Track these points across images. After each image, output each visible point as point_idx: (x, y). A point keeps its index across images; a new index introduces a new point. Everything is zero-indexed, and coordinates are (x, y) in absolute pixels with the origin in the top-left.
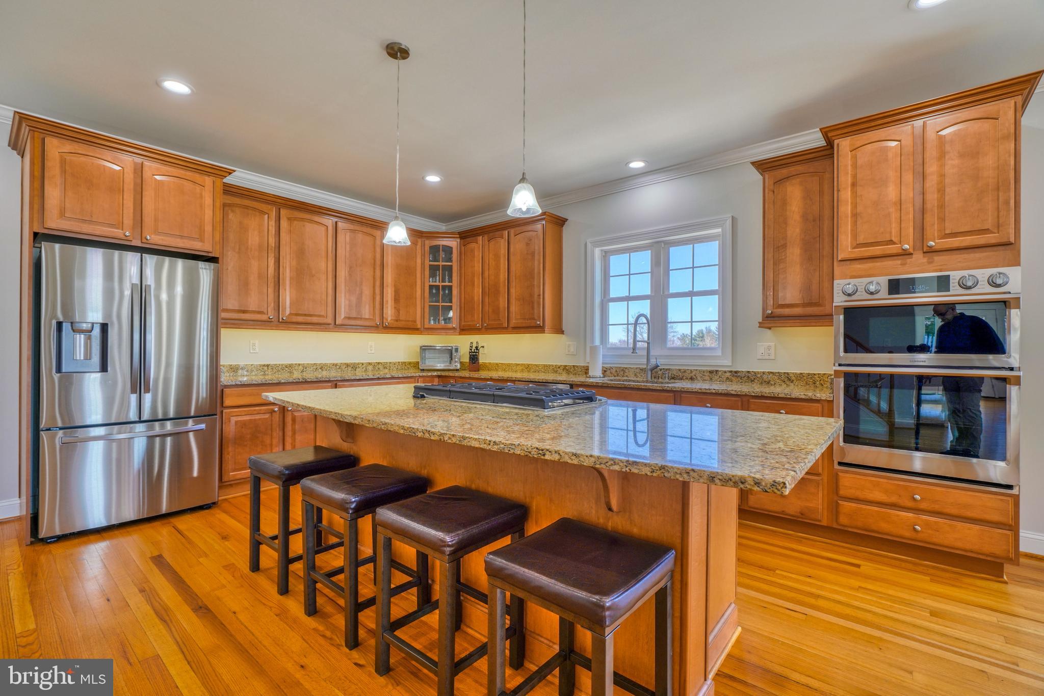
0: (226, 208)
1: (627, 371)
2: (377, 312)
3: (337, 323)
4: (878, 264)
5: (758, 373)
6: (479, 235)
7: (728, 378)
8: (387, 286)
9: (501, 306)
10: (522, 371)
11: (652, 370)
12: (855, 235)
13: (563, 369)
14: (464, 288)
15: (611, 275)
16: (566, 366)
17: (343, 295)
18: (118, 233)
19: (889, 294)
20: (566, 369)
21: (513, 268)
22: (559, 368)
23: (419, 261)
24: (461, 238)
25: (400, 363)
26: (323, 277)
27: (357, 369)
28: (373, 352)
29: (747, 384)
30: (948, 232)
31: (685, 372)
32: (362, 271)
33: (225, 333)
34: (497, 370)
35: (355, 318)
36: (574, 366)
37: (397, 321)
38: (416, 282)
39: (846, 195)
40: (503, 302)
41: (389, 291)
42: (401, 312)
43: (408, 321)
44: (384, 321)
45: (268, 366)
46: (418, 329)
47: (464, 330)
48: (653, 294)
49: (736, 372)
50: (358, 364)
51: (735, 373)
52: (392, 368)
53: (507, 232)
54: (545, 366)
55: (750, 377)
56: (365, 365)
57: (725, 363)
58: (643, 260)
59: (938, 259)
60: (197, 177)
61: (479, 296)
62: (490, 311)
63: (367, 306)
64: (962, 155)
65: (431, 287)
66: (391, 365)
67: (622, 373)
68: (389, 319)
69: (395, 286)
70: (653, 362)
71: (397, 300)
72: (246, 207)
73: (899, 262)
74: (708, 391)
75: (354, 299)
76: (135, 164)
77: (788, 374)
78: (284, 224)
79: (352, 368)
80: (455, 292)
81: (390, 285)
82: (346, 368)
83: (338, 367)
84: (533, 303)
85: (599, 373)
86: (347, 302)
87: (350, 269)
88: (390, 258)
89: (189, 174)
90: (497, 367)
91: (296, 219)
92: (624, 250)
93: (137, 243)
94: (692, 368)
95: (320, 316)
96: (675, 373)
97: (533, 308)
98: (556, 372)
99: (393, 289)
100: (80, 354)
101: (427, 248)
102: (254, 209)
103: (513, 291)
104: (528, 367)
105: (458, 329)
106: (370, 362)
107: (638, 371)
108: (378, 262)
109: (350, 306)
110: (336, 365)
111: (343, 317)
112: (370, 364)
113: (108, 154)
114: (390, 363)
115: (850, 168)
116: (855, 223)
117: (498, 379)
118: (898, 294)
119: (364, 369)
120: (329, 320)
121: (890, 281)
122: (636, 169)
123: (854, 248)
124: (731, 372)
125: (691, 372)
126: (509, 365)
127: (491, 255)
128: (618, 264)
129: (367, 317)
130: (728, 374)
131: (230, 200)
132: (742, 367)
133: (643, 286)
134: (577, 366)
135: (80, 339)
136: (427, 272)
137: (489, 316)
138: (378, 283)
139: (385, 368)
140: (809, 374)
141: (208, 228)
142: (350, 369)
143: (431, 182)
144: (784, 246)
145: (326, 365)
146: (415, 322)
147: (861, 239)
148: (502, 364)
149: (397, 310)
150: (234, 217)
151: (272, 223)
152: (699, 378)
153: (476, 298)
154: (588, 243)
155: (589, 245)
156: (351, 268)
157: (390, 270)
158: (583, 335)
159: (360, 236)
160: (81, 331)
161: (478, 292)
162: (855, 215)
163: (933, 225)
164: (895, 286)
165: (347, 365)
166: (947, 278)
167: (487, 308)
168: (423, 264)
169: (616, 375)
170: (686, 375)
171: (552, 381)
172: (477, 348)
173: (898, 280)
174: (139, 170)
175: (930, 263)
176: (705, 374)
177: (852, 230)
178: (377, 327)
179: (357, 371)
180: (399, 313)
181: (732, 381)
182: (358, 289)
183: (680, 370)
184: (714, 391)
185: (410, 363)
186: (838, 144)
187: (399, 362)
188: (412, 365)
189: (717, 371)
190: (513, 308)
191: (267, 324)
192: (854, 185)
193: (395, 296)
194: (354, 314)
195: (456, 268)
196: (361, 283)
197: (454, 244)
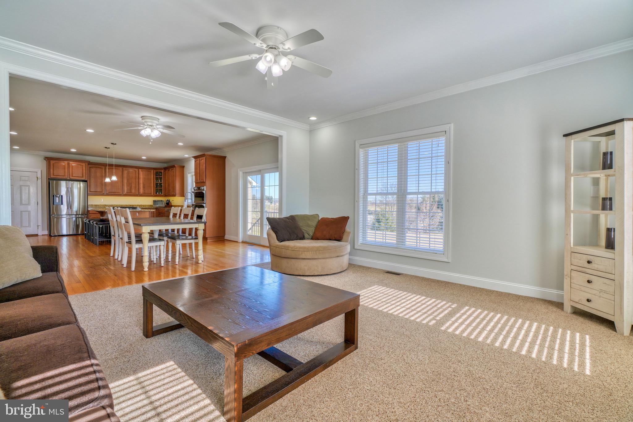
0: (91, 168)
2: (137, 191)
9: (170, 189)
17: (125, 187)
18: (65, 177)
23: (152, 176)
24: (165, 169)
30: (201, 179)
32: (132, 180)
33: (88, 197)
35: (130, 193)
37: (144, 193)
41: (141, 185)
42: (146, 191)
43: (148, 193)
45: (105, 205)
46: (152, 195)
47: (162, 196)
50: (134, 205)
60: (82, 164)
63: (134, 190)
65: (156, 183)
68: (141, 193)
69: (143, 184)
72: (96, 167)
75: (129, 188)
76: (68, 162)
78: (107, 170)
86: (127, 189)
88: (141, 176)
89: (80, 163)
91: (110, 168)
93: (68, 179)
95: (118, 192)
100: (57, 201)
101: (155, 172)
102: (98, 167)
108: (137, 177)
111: (125, 192)
112: (138, 205)
113: (62, 162)
114: (145, 205)
120: (121, 193)
129: (133, 192)
131: (90, 166)
135: (57, 198)
136: (155, 179)
138: (137, 183)
141: (84, 174)
146: (151, 193)
149: (144, 190)
150: (93, 170)
151: (103, 170)
156: (128, 180)
157: (142, 179)
159: (131, 171)
160: (58, 197)
165: (130, 205)
168: (154, 177)
174: (69, 164)
175: (199, 184)
178: (137, 195)
187: (149, 205)
191: (103, 195)
193: (143, 186)
194: (129, 192)
195: (163, 178)
196: (131, 184)
197: (163, 171)
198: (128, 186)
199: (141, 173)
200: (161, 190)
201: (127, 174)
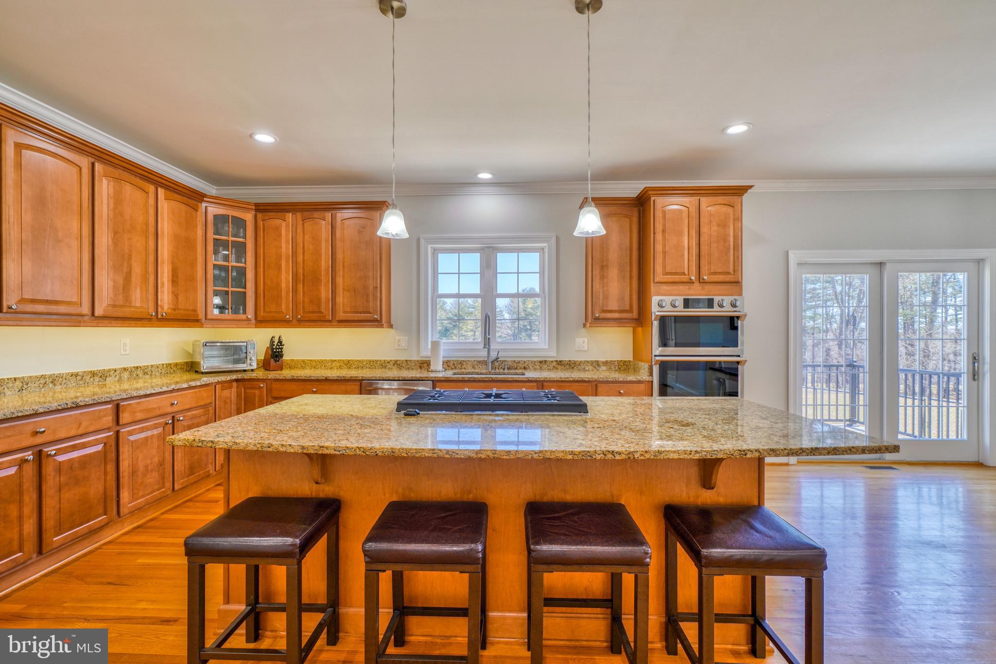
1: (464, 363)
2: (151, 297)
3: (96, 314)
4: (675, 287)
5: (577, 361)
6: (287, 212)
7: (554, 367)
8: (163, 262)
9: (323, 296)
10: (340, 367)
11: (492, 362)
12: (664, 267)
13: (394, 364)
14: (264, 272)
15: (439, 272)
16: (397, 361)
17: (105, 272)
19: (684, 308)
20: (397, 364)
21: (339, 256)
22: (389, 363)
23: (200, 232)
24: (258, 211)
25: (165, 366)
26: (75, 244)
27: (107, 379)
28: (127, 352)
29: (569, 370)
30: (712, 271)
31: (519, 362)
32: (130, 239)
34: (303, 368)
35: (121, 307)
36: (406, 360)
38: (196, 260)
39: (659, 237)
40: (325, 293)
41: (166, 270)
42: (180, 298)
43: (188, 310)
44: (159, 309)
46: (198, 321)
47: (261, 322)
48: (482, 294)
49: (560, 361)
50: (109, 370)
51: (560, 363)
52: (154, 372)
53: (330, 214)
54: (370, 361)
55: (571, 365)
56: (118, 372)
57: (552, 354)
58: (472, 261)
59: (708, 287)
61: (289, 282)
62: (306, 300)
63: (138, 291)
64: (718, 225)
65: (215, 266)
66: (153, 369)
67: (460, 366)
68: (166, 307)
69: (172, 263)
70: (493, 355)
71: (174, 281)
73: (687, 287)
74: (567, 380)
75: (121, 281)
77: (598, 361)
78: (9, 151)
79: (101, 377)
80: (250, 275)
81: (166, 261)
82: (92, 379)
83: (79, 378)
84: (367, 295)
85: (440, 367)
86: (111, 283)
87: (114, 235)
88: (166, 224)
90: (304, 364)
91: (30, 146)
92: (453, 250)
94: (525, 359)
95: (69, 303)
96: (509, 363)
97: (368, 301)
98: (385, 367)
99: (170, 267)
101: (210, 218)
103: (339, 281)
104: (348, 364)
105: (254, 321)
106: (125, 366)
107: (475, 363)
108: (152, 230)
109: (115, 288)
110: (77, 375)
111: (104, 305)
112: (125, 369)
114: (152, 366)
115: (661, 219)
116: (664, 258)
117: (337, 380)
118: (688, 308)
119: (118, 377)
120: (86, 309)
121: (684, 299)
122: (483, 179)
123: (663, 275)
124: (556, 361)
125: (525, 362)
126: (322, 362)
127: (307, 237)
128: (447, 262)
129: (137, 304)
130: (554, 363)
132: (565, 358)
133: (472, 285)
134: (410, 361)
136: (210, 248)
137: (304, 307)
138: (151, 257)
139: (145, 373)
140: (611, 361)
142: (97, 379)
143: (260, 142)
144: (607, 266)
145: (60, 376)
146: (195, 311)
147: (668, 269)
148: (311, 360)
149: (176, 296)
152: (531, 367)
153: (283, 285)
154: (421, 238)
155: (422, 241)
156: (115, 233)
157: (166, 241)
158: (416, 329)
159: (128, 189)
161: (286, 279)
162: (664, 252)
163: (705, 266)
164: (687, 303)
165: (93, 374)
166: (713, 299)
167: (300, 296)
168: (204, 237)
169: (453, 367)
170: (520, 365)
171: (410, 379)
172: (280, 342)
173: (688, 299)
175: (703, 289)
176: (536, 363)
177: (662, 263)
179: (107, 382)
180: (178, 299)
181: (557, 369)
182: (126, 264)
183: (514, 361)
184: (571, 379)
185: (176, 365)
186: (654, 201)
187: (163, 364)
188: (178, 367)
189: (545, 361)
190: (340, 300)
192: (664, 231)
193: (173, 276)
194: (120, 300)
195: (250, 246)
196: (130, 256)
197: (249, 217)
198: (116, 268)
199: (164, 206)
200: (241, 299)
201: (112, 206)
